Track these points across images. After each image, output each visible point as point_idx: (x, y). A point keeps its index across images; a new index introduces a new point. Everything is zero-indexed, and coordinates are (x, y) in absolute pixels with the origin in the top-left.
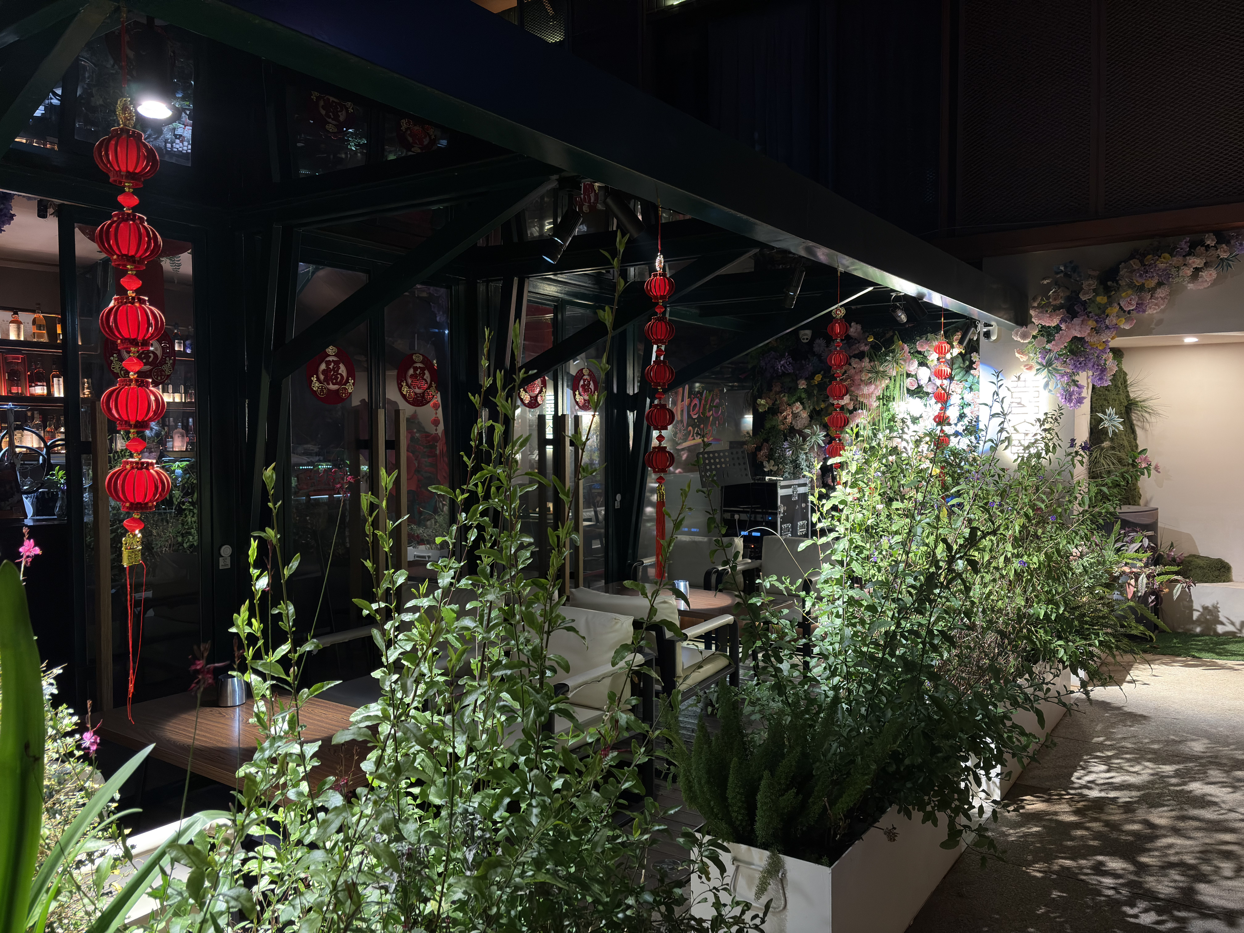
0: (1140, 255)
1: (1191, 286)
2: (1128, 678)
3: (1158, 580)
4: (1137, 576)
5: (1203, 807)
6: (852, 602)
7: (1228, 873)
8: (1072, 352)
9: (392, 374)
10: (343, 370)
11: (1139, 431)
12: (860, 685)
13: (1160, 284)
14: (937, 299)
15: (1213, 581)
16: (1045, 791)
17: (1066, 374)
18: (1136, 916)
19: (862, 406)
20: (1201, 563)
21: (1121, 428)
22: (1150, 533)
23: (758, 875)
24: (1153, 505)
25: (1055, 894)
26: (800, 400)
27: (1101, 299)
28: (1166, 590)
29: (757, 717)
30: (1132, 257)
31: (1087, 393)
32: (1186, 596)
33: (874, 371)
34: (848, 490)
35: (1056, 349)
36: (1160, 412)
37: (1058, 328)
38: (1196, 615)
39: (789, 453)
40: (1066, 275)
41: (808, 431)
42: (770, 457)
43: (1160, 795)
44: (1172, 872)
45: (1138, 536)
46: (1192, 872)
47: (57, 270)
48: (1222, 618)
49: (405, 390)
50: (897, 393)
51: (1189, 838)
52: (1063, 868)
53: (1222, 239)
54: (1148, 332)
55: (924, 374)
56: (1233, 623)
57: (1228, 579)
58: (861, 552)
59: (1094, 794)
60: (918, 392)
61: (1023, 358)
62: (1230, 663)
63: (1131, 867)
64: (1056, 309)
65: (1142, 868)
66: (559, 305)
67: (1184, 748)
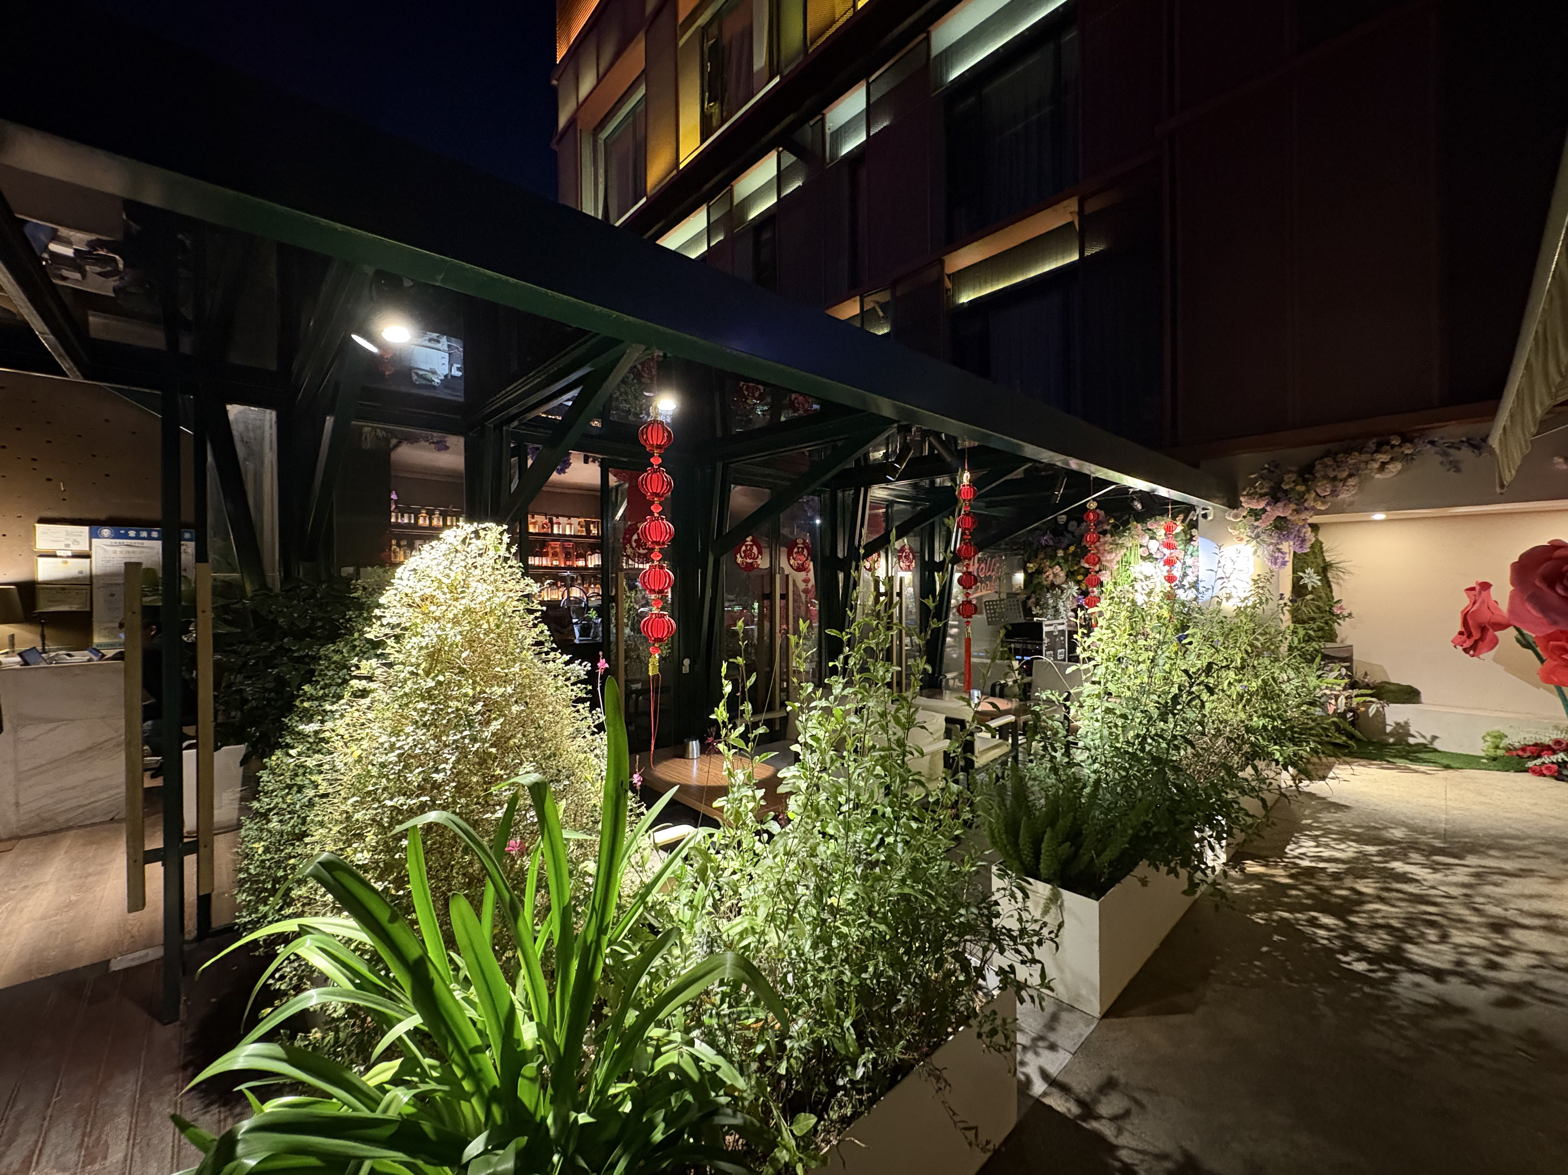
0: (1333, 455)
1: (1378, 476)
2: (1331, 775)
3: (1355, 701)
4: (1337, 698)
5: (1405, 882)
6: (1108, 711)
7: (1433, 938)
8: (1276, 527)
9: (784, 550)
10: (755, 550)
11: (1334, 586)
12: (1115, 771)
13: (1351, 475)
14: (1163, 492)
15: (1404, 703)
16: (1264, 858)
17: (1272, 544)
18: (1349, 963)
19: (1105, 568)
20: (1392, 687)
21: (1319, 583)
22: (1347, 664)
23: (1043, 901)
24: (1348, 643)
25: (1276, 938)
26: (1059, 564)
27: (1301, 488)
28: (1363, 709)
29: (1036, 788)
30: (1326, 455)
31: (1289, 558)
32: (1380, 714)
33: (1114, 543)
34: (1104, 631)
35: (1263, 526)
36: (1352, 570)
37: (1264, 510)
38: (1389, 729)
39: (1051, 601)
40: (1269, 471)
41: (1065, 586)
42: (1037, 604)
43: (1365, 869)
44: (1380, 931)
45: (1337, 666)
46: (1398, 934)
47: (599, 494)
48: (1412, 732)
49: (792, 562)
50: (1132, 559)
51: (1393, 906)
52: (1282, 919)
53: (1406, 439)
54: (1342, 511)
55: (1154, 545)
56: (1424, 737)
57: (1419, 702)
58: (1114, 676)
59: (1306, 863)
60: (1149, 557)
61: (1236, 533)
62: (1422, 768)
63: (1341, 924)
64: (1262, 496)
65: (1352, 926)
66: (890, 504)
67: (1387, 834)
